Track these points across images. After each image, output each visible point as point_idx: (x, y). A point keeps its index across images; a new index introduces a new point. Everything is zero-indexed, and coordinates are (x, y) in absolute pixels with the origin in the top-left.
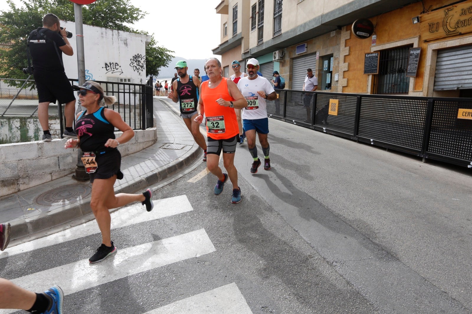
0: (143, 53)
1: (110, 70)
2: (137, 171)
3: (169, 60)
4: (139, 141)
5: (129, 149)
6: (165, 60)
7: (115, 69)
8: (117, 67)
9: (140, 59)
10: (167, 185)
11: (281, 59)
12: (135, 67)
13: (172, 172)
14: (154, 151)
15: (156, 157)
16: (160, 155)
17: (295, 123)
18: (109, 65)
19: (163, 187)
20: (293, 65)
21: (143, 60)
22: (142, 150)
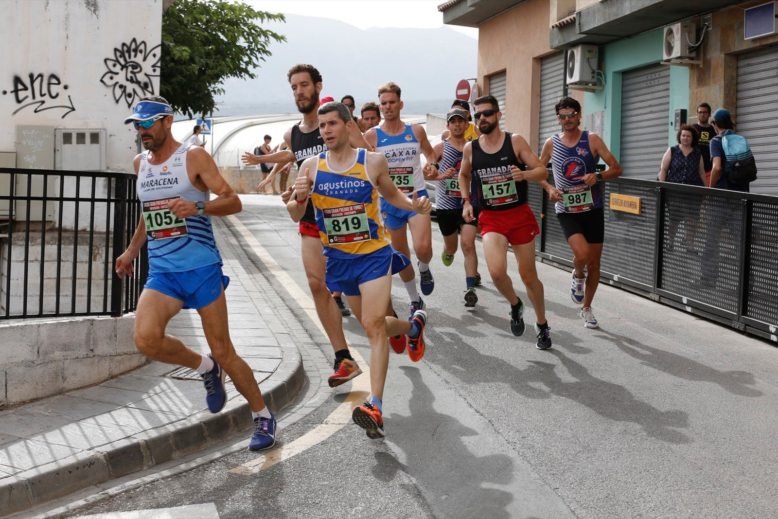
0: (153, 36)
1: (30, 100)
2: (85, 436)
3: (258, 50)
4: (97, 352)
5: (66, 372)
6: (242, 50)
7: (47, 98)
8: (55, 89)
9: (139, 59)
10: (168, 477)
11: (694, 55)
12: (121, 86)
13: (187, 444)
14: (146, 386)
15: (148, 401)
16: (160, 397)
17: (689, 309)
18: (27, 82)
19: (154, 481)
20: (741, 79)
21: (151, 60)
22: (107, 380)
